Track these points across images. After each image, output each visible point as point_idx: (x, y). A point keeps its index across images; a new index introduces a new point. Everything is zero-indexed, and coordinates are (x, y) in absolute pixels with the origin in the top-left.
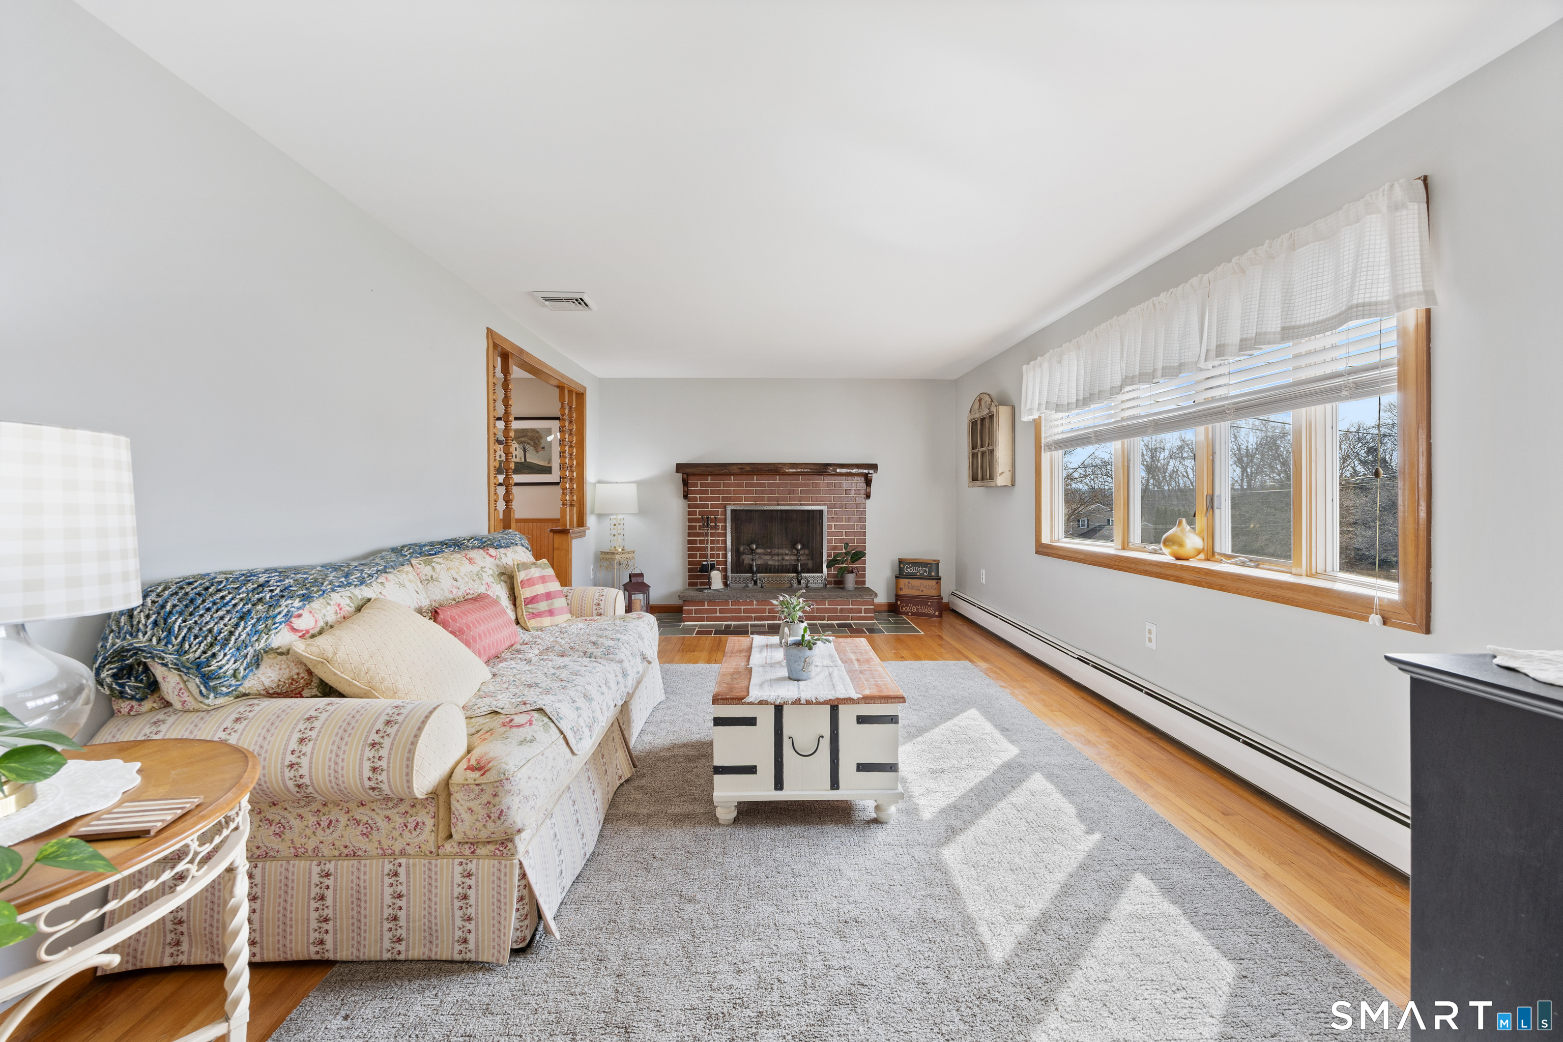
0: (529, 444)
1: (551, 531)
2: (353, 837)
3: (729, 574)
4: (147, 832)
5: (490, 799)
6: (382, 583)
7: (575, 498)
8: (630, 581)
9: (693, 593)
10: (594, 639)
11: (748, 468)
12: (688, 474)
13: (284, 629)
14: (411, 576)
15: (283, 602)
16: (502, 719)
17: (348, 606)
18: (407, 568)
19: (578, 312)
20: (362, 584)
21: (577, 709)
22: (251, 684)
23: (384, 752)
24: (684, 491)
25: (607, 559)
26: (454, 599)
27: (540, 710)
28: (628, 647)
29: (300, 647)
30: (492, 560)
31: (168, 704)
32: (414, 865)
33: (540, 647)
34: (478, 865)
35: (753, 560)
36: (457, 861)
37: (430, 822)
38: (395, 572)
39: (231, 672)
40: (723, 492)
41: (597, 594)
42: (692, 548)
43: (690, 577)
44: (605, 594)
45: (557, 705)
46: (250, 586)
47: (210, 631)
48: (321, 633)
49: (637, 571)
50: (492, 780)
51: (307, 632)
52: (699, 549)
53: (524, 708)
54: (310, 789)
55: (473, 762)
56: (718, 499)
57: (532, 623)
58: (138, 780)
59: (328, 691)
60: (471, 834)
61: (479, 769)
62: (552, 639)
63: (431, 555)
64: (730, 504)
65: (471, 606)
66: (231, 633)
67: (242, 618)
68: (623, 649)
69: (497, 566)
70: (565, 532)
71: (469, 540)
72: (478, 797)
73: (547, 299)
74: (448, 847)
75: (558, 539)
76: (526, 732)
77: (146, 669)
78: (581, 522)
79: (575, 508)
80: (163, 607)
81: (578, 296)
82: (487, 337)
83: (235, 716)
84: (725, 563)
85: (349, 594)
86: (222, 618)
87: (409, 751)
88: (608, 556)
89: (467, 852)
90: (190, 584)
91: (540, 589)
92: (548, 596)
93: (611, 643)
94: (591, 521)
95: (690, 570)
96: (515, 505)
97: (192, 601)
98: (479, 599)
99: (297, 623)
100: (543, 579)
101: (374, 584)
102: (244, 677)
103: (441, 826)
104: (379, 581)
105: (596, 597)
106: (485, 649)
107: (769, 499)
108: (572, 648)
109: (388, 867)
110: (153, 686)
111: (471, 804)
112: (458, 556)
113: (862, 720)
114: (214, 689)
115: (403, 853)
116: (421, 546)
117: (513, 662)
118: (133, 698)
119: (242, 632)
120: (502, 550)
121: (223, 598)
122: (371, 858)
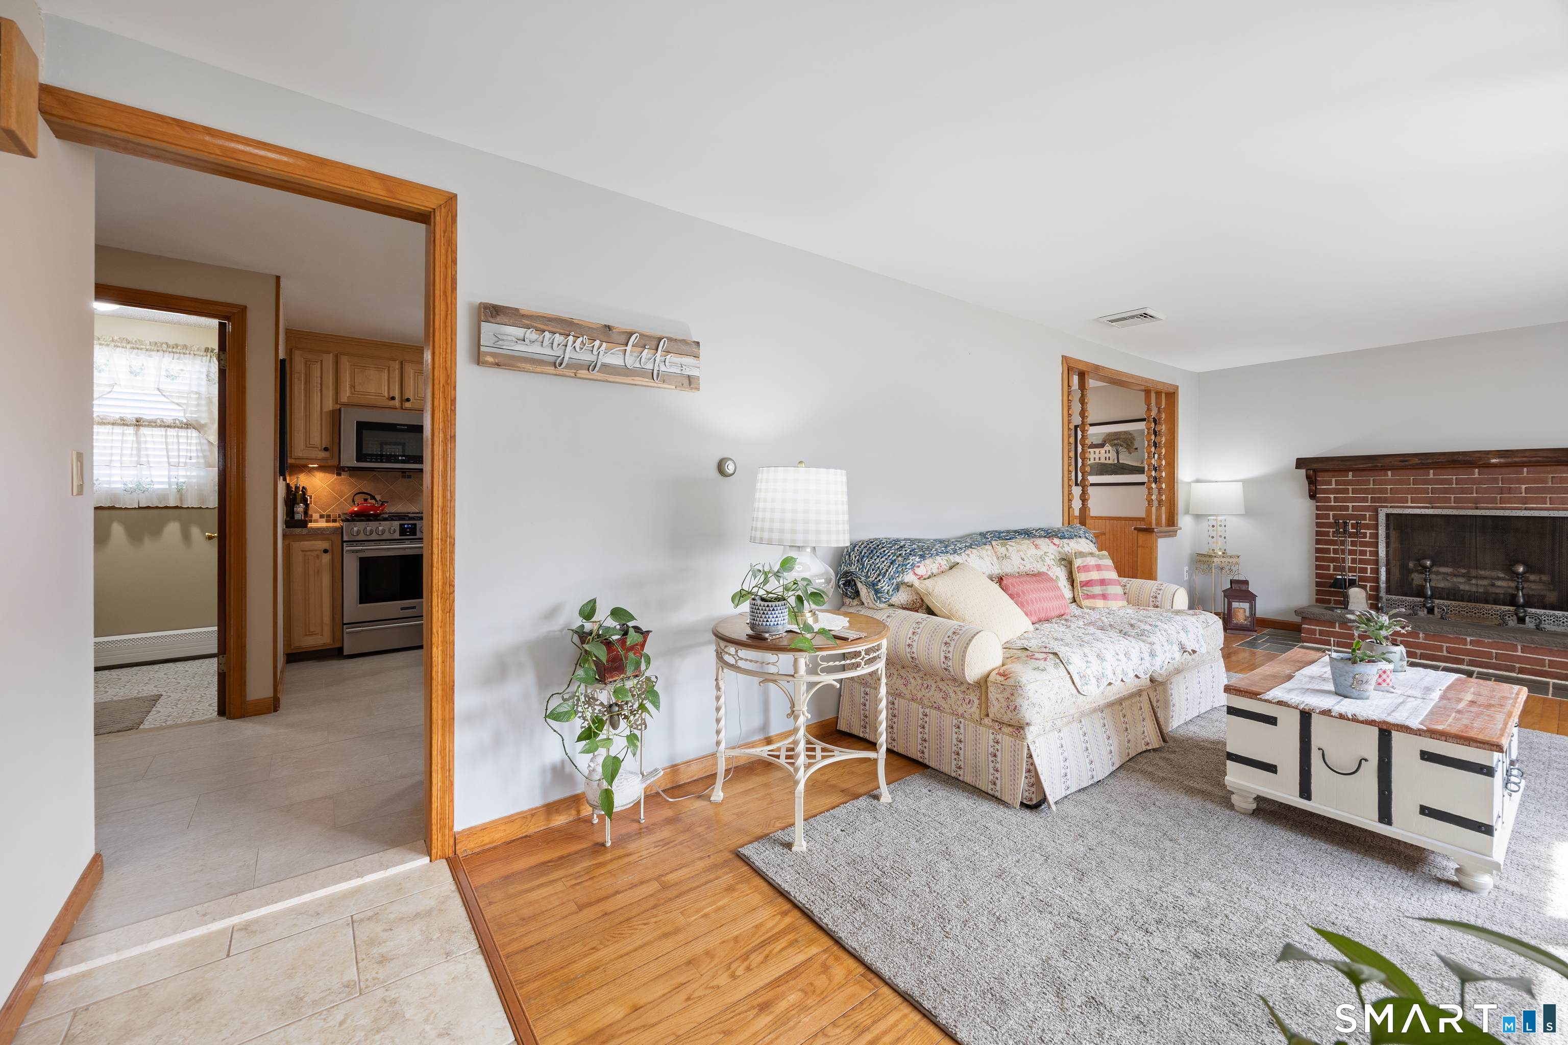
0: (1122, 446)
1: (1135, 529)
2: (938, 697)
3: (1383, 594)
4: (848, 639)
5: (1009, 696)
6: (968, 555)
7: (1164, 497)
8: (1231, 587)
9: (1319, 611)
10: (1133, 622)
11: (1417, 461)
12: (1315, 471)
13: (911, 573)
14: (989, 553)
15: (911, 558)
16: (1028, 653)
17: (945, 566)
18: (988, 547)
19: (1147, 324)
20: (954, 553)
21: (1087, 662)
22: (895, 600)
23: (951, 649)
24: (1310, 490)
25: (1204, 562)
26: (1018, 573)
27: (1055, 654)
28: (1164, 634)
29: (917, 583)
30: (1055, 547)
31: (863, 604)
32: (968, 725)
33: (1085, 620)
34: (1002, 737)
35: (1425, 580)
36: (991, 731)
37: (977, 702)
38: (979, 548)
39: (886, 591)
40: (1373, 491)
41: (1155, 587)
42: (1321, 557)
43: (1318, 592)
44: (1163, 588)
45: (1069, 654)
46: (897, 547)
47: (879, 568)
48: (929, 578)
49: (1242, 578)
50: (1011, 684)
51: (922, 576)
52: (1333, 560)
53: (1044, 650)
54: (917, 662)
55: (1001, 671)
56: (1365, 500)
57: (1086, 603)
58: (848, 624)
59: (930, 612)
60: (999, 716)
61: (1004, 676)
62: (1098, 617)
63: (1007, 539)
64: (1386, 507)
65: (1028, 579)
66: (887, 570)
67: (892, 563)
68: (1158, 634)
69: (1059, 552)
70: (1149, 530)
71: (1036, 531)
72: (1001, 693)
73: (1112, 321)
74: (986, 721)
75: (1142, 537)
76: (1041, 664)
77: (855, 584)
78: (1172, 521)
79: (1163, 508)
80: (861, 553)
81: (1142, 312)
82: (1062, 364)
83: (888, 614)
84: (1377, 580)
85: (946, 558)
86: (883, 562)
87: (964, 652)
88: (1205, 559)
89: (997, 728)
90: (872, 542)
91: (1095, 575)
92: (1103, 582)
93: (1148, 627)
94: (1185, 522)
95: (1318, 584)
96: (1090, 504)
97: (872, 551)
98: (1038, 576)
99: (917, 570)
100: (1099, 568)
101: (963, 554)
102: (892, 595)
103: (983, 706)
104: (966, 552)
105: (1154, 590)
106: (1035, 611)
107: (1457, 500)
108: (1111, 625)
109: (955, 722)
110: (857, 593)
111: (998, 696)
112: (1027, 541)
113: (1426, 756)
114: (879, 598)
115: (962, 716)
116: (1000, 533)
117: (1056, 625)
118: (850, 597)
119: (892, 571)
120: (1066, 541)
121: (884, 551)
122: (946, 713)
